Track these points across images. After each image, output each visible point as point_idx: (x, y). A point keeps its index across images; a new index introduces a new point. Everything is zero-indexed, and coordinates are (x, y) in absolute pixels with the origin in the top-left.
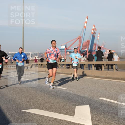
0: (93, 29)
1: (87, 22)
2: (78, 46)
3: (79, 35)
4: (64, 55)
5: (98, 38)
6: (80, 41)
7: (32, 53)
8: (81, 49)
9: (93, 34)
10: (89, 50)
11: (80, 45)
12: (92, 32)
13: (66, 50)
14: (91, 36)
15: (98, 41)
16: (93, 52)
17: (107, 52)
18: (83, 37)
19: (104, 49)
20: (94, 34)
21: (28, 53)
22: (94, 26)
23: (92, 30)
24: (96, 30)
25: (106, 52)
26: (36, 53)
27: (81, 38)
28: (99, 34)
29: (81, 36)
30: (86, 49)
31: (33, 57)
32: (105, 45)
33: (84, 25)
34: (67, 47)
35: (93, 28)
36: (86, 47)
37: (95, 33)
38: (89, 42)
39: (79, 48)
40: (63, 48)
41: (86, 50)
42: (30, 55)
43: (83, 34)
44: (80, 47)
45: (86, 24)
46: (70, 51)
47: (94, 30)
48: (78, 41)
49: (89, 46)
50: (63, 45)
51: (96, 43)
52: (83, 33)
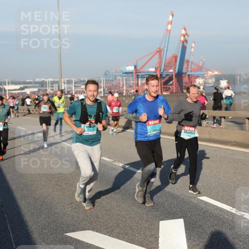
0: (183, 34)
1: (171, 23)
2: (158, 65)
3: (158, 47)
4: (133, 82)
5: (193, 49)
6: (160, 57)
7: (76, 80)
8: (162, 71)
9: (183, 42)
10: (176, 72)
11: (160, 63)
12: (181, 41)
13: (136, 73)
14: (179, 47)
15: (193, 56)
16: (183, 75)
17: (209, 75)
18: (166, 49)
19: (203, 70)
20: (185, 43)
21: (69, 79)
22: (185, 29)
23: (181, 36)
24: (188, 36)
25: (206, 75)
26: (82, 79)
27: (162, 51)
28: (194, 43)
29: (162, 47)
30: (171, 71)
31: (78, 87)
32: (204, 62)
33: (167, 27)
34: (138, 68)
35: (183, 32)
36: (170, 67)
37: (186, 41)
38: (176, 57)
39: (159, 69)
40: (130, 69)
41: (172, 73)
42: (72, 83)
43: (165, 44)
44: (160, 67)
45: (169, 26)
46: (143, 75)
47: (184, 36)
48: (157, 56)
49: (176, 65)
50: (131, 65)
51: (189, 59)
52: (165, 42)
